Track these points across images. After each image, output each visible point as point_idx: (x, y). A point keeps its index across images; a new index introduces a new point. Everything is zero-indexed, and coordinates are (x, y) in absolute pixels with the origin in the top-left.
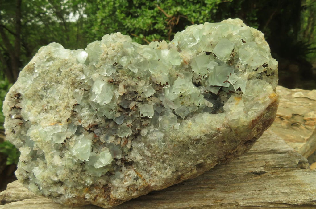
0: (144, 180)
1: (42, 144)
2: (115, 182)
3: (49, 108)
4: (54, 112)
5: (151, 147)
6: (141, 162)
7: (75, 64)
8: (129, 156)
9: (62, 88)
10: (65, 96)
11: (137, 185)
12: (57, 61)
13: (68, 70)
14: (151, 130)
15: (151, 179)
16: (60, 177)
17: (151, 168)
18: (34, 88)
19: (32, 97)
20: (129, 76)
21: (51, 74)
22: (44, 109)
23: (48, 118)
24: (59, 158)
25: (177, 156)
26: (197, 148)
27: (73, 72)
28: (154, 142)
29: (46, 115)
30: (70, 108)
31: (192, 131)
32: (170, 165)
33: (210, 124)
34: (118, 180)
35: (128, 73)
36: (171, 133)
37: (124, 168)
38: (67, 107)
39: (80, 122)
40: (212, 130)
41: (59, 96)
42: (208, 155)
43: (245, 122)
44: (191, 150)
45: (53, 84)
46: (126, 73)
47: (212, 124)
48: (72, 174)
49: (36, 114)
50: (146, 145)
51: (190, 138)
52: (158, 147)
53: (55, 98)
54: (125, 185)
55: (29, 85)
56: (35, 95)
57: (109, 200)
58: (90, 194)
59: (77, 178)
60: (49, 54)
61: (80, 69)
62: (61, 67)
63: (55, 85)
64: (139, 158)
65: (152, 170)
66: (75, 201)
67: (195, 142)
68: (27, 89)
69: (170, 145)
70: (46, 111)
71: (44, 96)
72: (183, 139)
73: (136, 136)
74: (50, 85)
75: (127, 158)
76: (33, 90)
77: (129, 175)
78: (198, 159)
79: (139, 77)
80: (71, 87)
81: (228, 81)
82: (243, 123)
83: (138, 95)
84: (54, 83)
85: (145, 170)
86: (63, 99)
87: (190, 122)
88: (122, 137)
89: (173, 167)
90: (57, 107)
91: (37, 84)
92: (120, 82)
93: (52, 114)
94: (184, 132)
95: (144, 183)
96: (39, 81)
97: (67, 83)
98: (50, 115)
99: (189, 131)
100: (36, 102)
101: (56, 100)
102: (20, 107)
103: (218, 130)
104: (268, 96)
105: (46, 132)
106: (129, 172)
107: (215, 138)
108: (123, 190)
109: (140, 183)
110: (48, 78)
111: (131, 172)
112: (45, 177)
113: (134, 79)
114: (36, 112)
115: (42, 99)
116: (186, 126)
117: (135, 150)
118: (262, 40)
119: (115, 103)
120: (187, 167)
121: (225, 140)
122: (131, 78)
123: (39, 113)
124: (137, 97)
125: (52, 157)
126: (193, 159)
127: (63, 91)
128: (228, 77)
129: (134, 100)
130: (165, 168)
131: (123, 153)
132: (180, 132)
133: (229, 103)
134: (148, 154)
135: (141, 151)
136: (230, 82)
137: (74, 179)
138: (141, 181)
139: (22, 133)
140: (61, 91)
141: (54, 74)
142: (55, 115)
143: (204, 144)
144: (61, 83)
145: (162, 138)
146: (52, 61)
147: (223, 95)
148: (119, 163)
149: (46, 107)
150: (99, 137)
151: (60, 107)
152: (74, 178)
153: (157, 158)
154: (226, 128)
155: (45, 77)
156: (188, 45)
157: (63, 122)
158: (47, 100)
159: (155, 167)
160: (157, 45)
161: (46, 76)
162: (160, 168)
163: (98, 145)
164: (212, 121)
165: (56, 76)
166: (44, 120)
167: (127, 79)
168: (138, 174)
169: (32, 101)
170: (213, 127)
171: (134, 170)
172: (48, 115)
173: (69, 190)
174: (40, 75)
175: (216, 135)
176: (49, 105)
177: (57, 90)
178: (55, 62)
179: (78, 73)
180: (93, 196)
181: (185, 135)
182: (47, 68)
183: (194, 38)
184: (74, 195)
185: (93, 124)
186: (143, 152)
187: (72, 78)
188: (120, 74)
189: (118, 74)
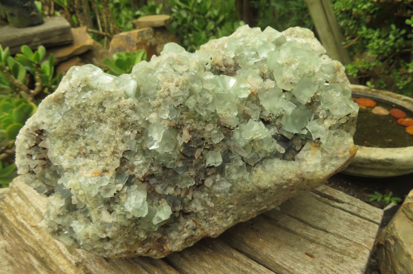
0: (202, 229)
1: (86, 199)
2: (173, 235)
3: (88, 151)
4: (96, 157)
5: (216, 197)
6: (202, 212)
7: (123, 98)
8: (189, 207)
9: (106, 129)
10: (111, 139)
11: (195, 236)
12: (97, 93)
13: (115, 106)
14: (217, 180)
15: (211, 228)
16: (109, 235)
17: (212, 218)
18: (66, 125)
19: (64, 136)
20: (194, 119)
21: (90, 109)
22: (82, 153)
23: (88, 164)
24: (108, 213)
25: (242, 205)
26: (264, 197)
27: (122, 110)
28: (219, 193)
29: (85, 161)
30: (119, 154)
31: (262, 181)
32: (232, 214)
33: (282, 173)
34: (176, 233)
35: (194, 115)
36: (239, 183)
37: (182, 219)
38: (114, 153)
39: (132, 171)
40: (284, 180)
41: (103, 139)
42: (273, 201)
43: (321, 175)
44: (257, 199)
45: (94, 123)
46: (192, 115)
47: (285, 173)
48: (124, 230)
49: (71, 159)
50: (210, 196)
51: (259, 188)
52: (224, 198)
53: (97, 139)
54: (183, 237)
55: (58, 121)
56: (67, 134)
57: (162, 251)
58: (143, 248)
59: (129, 233)
60: (86, 81)
61: (130, 106)
62: (104, 102)
63: (97, 124)
64: (200, 208)
65: (213, 220)
66: (124, 255)
67: (263, 191)
68: (55, 126)
69: (237, 195)
70: (85, 156)
71: (80, 136)
72: (252, 189)
73: (199, 186)
74: (88, 122)
75: (186, 209)
76: (65, 128)
77: (187, 226)
78: (263, 205)
79: (206, 121)
80: (119, 128)
81: (306, 128)
82: (319, 177)
83: (205, 141)
84: (94, 121)
85: (206, 220)
86: (108, 142)
87: (259, 170)
88: (183, 187)
89: (235, 216)
90: (100, 151)
91: (70, 121)
92: (184, 126)
93: (93, 160)
94: (254, 183)
95: (203, 233)
96: (72, 116)
97: (113, 123)
98: (91, 161)
99: (258, 181)
100: (69, 143)
101: (99, 143)
102: (46, 148)
103: (290, 180)
104: (349, 150)
105: (90, 185)
106: (188, 223)
107: (285, 187)
108: (181, 242)
109: (198, 233)
110: (85, 114)
111: (190, 223)
112: (90, 235)
113: (201, 122)
114: (71, 156)
115: (77, 139)
116: (256, 175)
117: (197, 201)
118: (344, 76)
119: (177, 150)
120: (250, 214)
121: (294, 188)
122: (196, 121)
123: (75, 157)
124: (203, 144)
125: (99, 212)
126: (257, 207)
127: (108, 132)
128: (307, 123)
129: (200, 147)
130: (228, 217)
131: (183, 204)
132: (249, 182)
133: (305, 151)
134: (212, 205)
135: (203, 202)
136: (309, 129)
137: (126, 236)
138: (200, 231)
139: (46, 177)
140: (105, 132)
141: (95, 109)
142: (97, 161)
143: (271, 193)
144: (105, 122)
145: (229, 188)
146: (91, 92)
147: (296, 139)
148: (177, 215)
149: (84, 151)
150: (154, 188)
151: (105, 153)
152: (126, 234)
153: (220, 208)
154: (299, 178)
155: (81, 112)
156: (248, 60)
157: (110, 172)
158: (86, 141)
159: (217, 217)
160: (210, 58)
161: (82, 110)
162: (222, 218)
163: (153, 196)
164: (284, 170)
165: (98, 112)
166: (84, 168)
167: (192, 122)
168: (196, 224)
169: (62, 141)
170: (285, 178)
171: (193, 220)
172: (88, 161)
173: (118, 246)
174: (72, 109)
175: (286, 184)
176: (89, 148)
177: (99, 130)
178: (96, 94)
179: (129, 111)
180: (145, 250)
181: (255, 185)
182: (84, 101)
183: (257, 53)
184: (123, 250)
185: (148, 174)
186: (206, 203)
187: (122, 118)
188: (184, 116)
189: (182, 116)
